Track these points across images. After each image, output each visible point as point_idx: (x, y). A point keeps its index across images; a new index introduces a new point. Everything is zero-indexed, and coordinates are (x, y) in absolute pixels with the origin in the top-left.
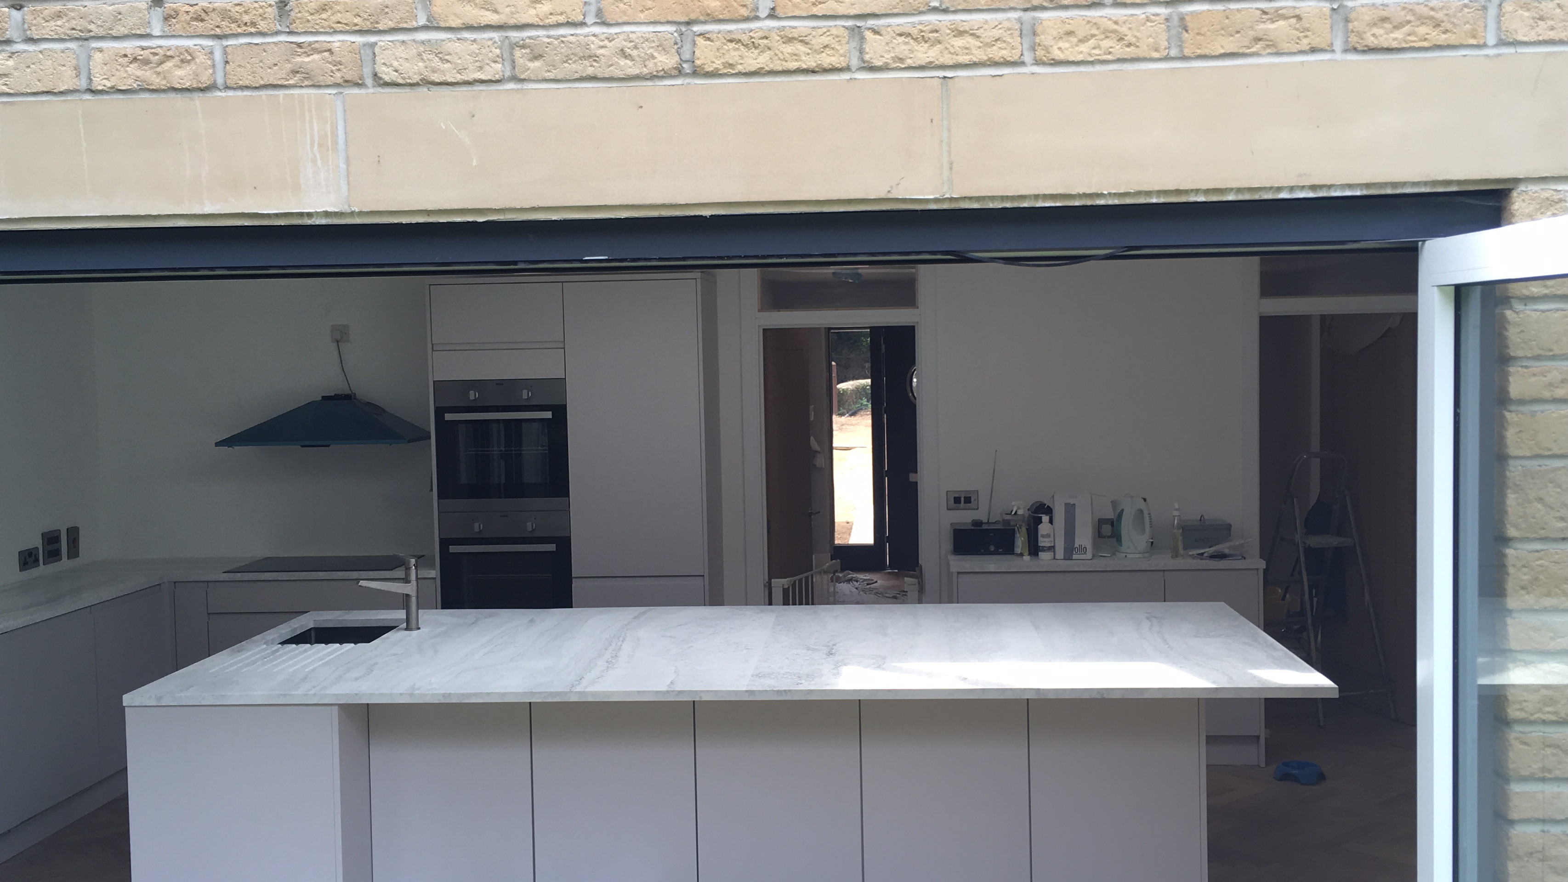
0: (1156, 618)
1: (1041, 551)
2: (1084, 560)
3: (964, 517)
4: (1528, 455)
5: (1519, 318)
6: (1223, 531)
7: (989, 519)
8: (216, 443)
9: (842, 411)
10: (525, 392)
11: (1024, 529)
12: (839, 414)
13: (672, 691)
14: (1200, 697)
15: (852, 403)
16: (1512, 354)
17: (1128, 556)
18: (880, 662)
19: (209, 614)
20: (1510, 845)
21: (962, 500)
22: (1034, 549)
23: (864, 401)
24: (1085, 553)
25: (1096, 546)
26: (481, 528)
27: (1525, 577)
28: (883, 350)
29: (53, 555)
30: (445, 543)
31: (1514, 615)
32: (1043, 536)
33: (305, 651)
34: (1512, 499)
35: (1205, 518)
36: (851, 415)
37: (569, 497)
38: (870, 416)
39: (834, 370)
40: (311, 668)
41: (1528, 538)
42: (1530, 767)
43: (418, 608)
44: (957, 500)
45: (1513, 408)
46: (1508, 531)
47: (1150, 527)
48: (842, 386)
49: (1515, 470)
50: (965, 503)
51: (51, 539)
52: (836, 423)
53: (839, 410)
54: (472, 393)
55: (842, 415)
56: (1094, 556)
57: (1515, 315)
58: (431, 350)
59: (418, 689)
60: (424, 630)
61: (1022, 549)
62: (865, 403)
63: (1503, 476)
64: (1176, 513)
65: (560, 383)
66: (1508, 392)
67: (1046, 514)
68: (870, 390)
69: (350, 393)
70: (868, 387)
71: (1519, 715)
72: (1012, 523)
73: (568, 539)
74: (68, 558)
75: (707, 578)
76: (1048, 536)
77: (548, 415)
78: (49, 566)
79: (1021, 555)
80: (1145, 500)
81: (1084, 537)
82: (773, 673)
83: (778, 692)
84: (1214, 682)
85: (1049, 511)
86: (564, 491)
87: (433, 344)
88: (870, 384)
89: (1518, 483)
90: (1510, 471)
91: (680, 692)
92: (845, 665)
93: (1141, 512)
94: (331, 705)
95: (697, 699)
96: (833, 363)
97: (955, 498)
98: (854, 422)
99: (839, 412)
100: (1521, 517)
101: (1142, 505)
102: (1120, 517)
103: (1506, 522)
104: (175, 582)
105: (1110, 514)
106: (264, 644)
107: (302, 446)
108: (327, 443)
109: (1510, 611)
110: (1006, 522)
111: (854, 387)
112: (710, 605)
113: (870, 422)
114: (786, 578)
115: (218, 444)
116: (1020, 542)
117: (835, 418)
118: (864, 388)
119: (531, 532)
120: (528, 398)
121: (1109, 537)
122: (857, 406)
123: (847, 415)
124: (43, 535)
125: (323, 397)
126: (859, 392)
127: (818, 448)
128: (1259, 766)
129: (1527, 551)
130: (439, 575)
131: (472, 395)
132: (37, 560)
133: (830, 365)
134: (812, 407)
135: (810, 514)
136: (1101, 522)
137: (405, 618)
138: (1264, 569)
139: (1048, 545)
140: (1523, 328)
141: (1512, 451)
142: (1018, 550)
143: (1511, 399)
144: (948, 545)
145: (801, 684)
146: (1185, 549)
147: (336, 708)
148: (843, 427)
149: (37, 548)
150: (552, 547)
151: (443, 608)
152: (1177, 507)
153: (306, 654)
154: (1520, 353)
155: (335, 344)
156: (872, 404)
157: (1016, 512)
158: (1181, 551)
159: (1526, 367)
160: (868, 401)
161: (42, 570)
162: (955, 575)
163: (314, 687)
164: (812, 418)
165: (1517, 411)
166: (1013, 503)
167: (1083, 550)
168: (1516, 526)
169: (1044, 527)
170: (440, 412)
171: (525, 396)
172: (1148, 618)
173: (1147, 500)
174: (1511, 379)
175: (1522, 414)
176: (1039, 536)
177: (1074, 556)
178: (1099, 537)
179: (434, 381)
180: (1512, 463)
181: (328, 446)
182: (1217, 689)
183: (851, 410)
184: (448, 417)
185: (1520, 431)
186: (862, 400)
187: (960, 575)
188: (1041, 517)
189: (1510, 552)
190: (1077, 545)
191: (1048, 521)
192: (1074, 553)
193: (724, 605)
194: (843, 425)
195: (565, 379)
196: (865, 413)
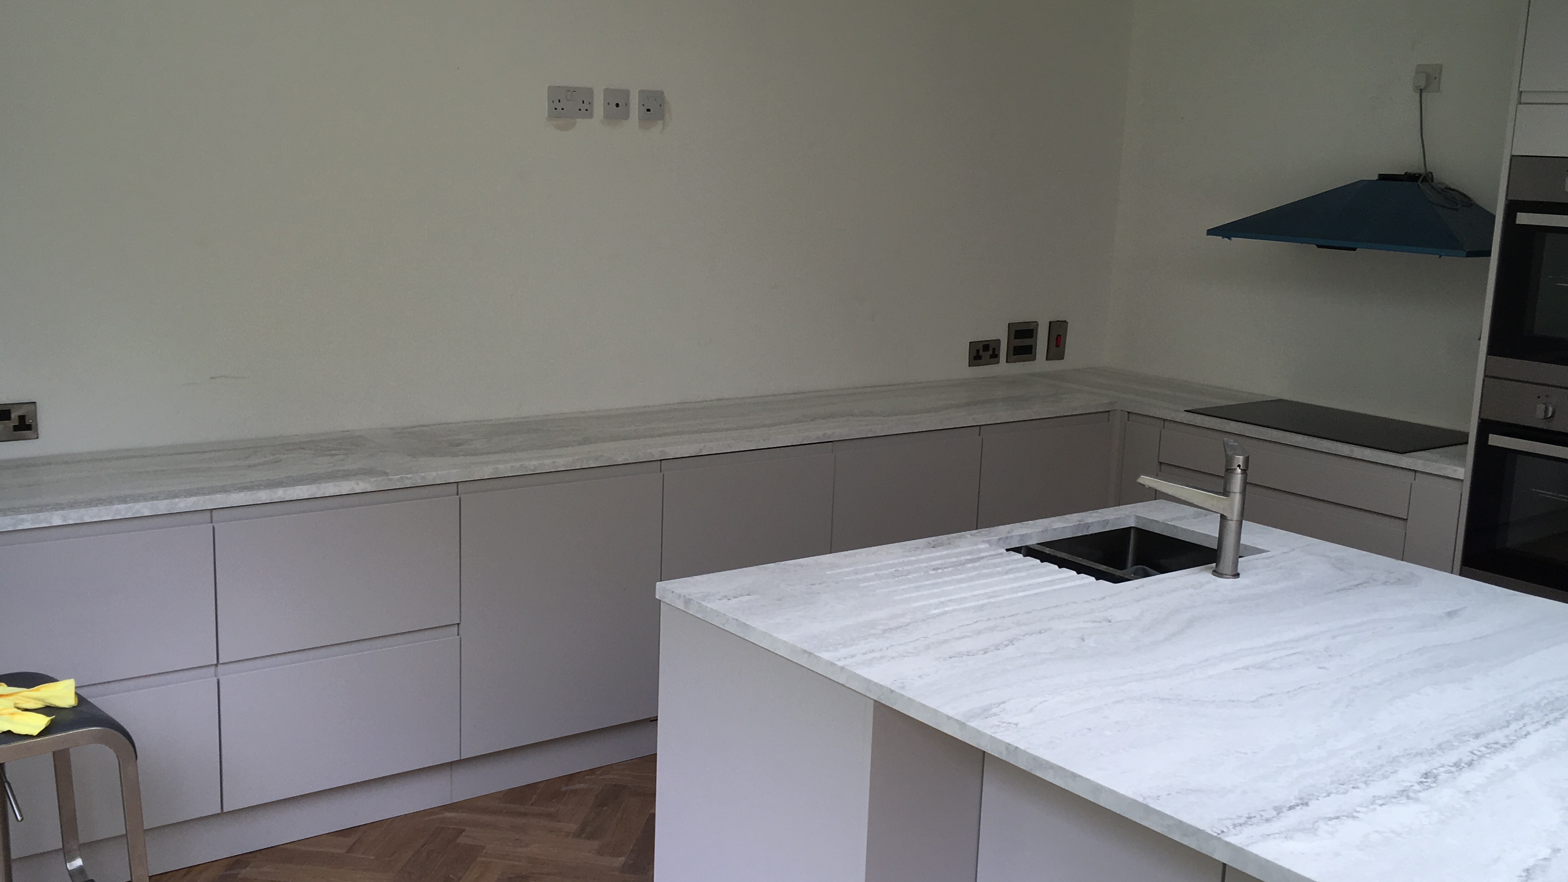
8: (1208, 231)
19: (1161, 463)
29: (1023, 352)
30: (1484, 428)
51: (1023, 332)
58: (1516, 103)
69: (1425, 172)
74: (1046, 359)
78: (1014, 365)
87: (1520, 92)
104: (1129, 412)
107: (1319, 246)
108: (1352, 245)
115: (1211, 232)
124: (1011, 326)
125: (1380, 175)
130: (1470, 479)
132: (995, 356)
149: (999, 341)
155: (1419, 94)
161: (1003, 368)
170: (1513, 208)
179: (1513, 157)
181: (1354, 249)
184: (1521, 218)
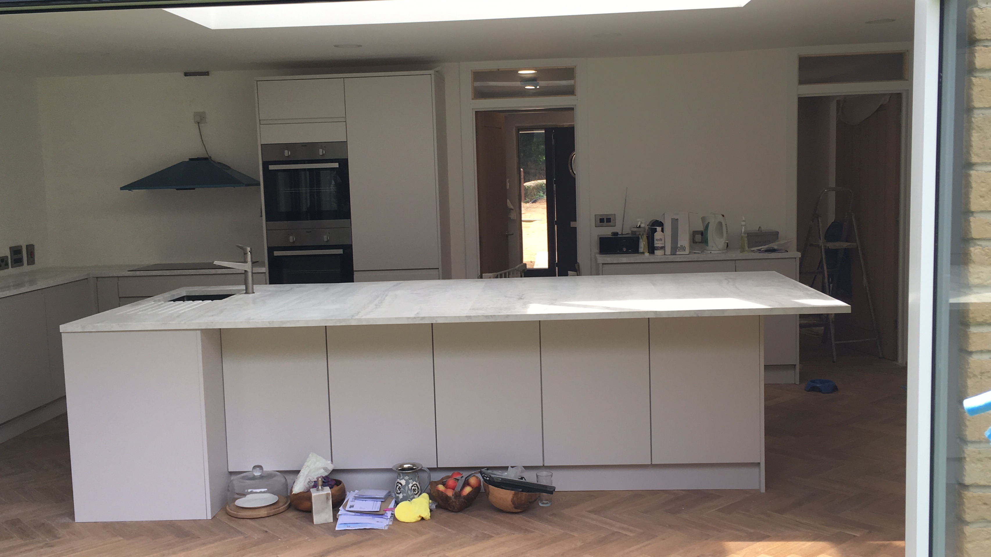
0: (731, 279)
1: (656, 250)
2: (684, 254)
3: (607, 231)
4: (987, 106)
5: (983, 12)
6: (775, 235)
7: (622, 230)
9: (527, 200)
10: (321, 150)
11: (645, 237)
12: (525, 202)
13: (418, 317)
14: (760, 315)
15: (533, 195)
16: (978, 38)
17: (712, 252)
18: (553, 301)
19: (120, 298)
20: (969, 368)
21: (605, 220)
22: (652, 249)
23: (541, 194)
24: (685, 250)
25: (691, 247)
26: (294, 240)
27: (983, 189)
28: (553, 143)
29: (18, 262)
30: (271, 250)
31: (975, 215)
32: (657, 240)
33: (180, 304)
34: (975, 137)
35: (762, 229)
36: (533, 203)
37: (350, 218)
38: (546, 203)
39: (522, 174)
40: (183, 311)
41: (985, 163)
42: (983, 316)
43: (253, 284)
44: (602, 220)
45: (978, 74)
46: (973, 159)
47: (727, 233)
48: (527, 184)
49: (978, 117)
50: (607, 222)
51: (16, 251)
52: (524, 207)
53: (525, 199)
54: (286, 151)
55: (528, 202)
56: (690, 253)
57: (979, 11)
58: (259, 124)
59: (253, 319)
60: (257, 294)
61: (644, 250)
62: (542, 195)
63: (970, 122)
64: (743, 223)
65: (344, 144)
66: (974, 64)
67: (659, 226)
68: (545, 187)
69: (208, 157)
70: (544, 185)
71: (977, 281)
72: (638, 233)
73: (350, 247)
74: (28, 265)
75: (440, 269)
76: (661, 240)
77: (336, 165)
78: (14, 269)
79: (643, 253)
80: (723, 216)
81: (684, 240)
82: (483, 308)
83: (487, 317)
84: (770, 306)
85: (661, 224)
86: (347, 215)
87: (260, 120)
88: (545, 183)
89: (980, 125)
90: (974, 117)
91: (423, 318)
92: (530, 303)
93: (720, 223)
94: (196, 330)
95: (434, 322)
96: (522, 170)
97: (600, 219)
98: (535, 206)
99: (525, 201)
100: (981, 149)
101: (721, 219)
102: (707, 227)
103: (971, 153)
104: (97, 277)
105: (701, 228)
106: (153, 301)
107: (177, 189)
108: (192, 187)
109: (972, 213)
110: (633, 233)
111: (535, 185)
112: (443, 279)
113: (545, 206)
114: (492, 273)
115: (122, 189)
116: (643, 244)
117: (523, 204)
118: (541, 186)
119: (326, 242)
120: (323, 155)
121: (699, 242)
122: (536, 197)
123: (531, 202)
124: (11, 248)
125: (190, 159)
126: (538, 188)
127: (511, 207)
128: (795, 383)
129: (985, 171)
130: (268, 271)
131: (287, 153)
132: (7, 264)
133: (520, 171)
134: (508, 180)
135: (507, 236)
136: (695, 233)
137: (245, 289)
138: (800, 258)
139: (660, 245)
140: (985, 20)
141: (976, 104)
142: (641, 250)
143: (976, 69)
144: (596, 249)
145: (501, 312)
146: (749, 248)
147: (199, 332)
148: (528, 209)
149: (7, 257)
150: (340, 251)
151: (270, 284)
152: (744, 219)
153: (179, 306)
154: (983, 37)
155: (197, 125)
156: (547, 195)
157: (640, 226)
158: (747, 248)
159: (986, 46)
160: (544, 194)
161: (10, 271)
162: (601, 265)
163: (184, 320)
164: (508, 187)
165: (980, 76)
166: (638, 220)
167: (683, 248)
168: (977, 155)
169: (658, 235)
170: (266, 164)
171: (321, 154)
172: (726, 279)
173: (724, 215)
174: (977, 55)
175: (984, 78)
176: (655, 240)
177: (677, 252)
178: (693, 243)
179: (261, 145)
180: (976, 112)
181: (194, 189)
182: (772, 309)
183: (532, 199)
184: (271, 167)
185: (982, 90)
186: (540, 193)
187: (604, 265)
188: (656, 228)
189: (972, 172)
190: (679, 246)
191: (661, 230)
192: (678, 250)
193: (451, 279)
194: (528, 208)
195: (347, 142)
196: (542, 201)
